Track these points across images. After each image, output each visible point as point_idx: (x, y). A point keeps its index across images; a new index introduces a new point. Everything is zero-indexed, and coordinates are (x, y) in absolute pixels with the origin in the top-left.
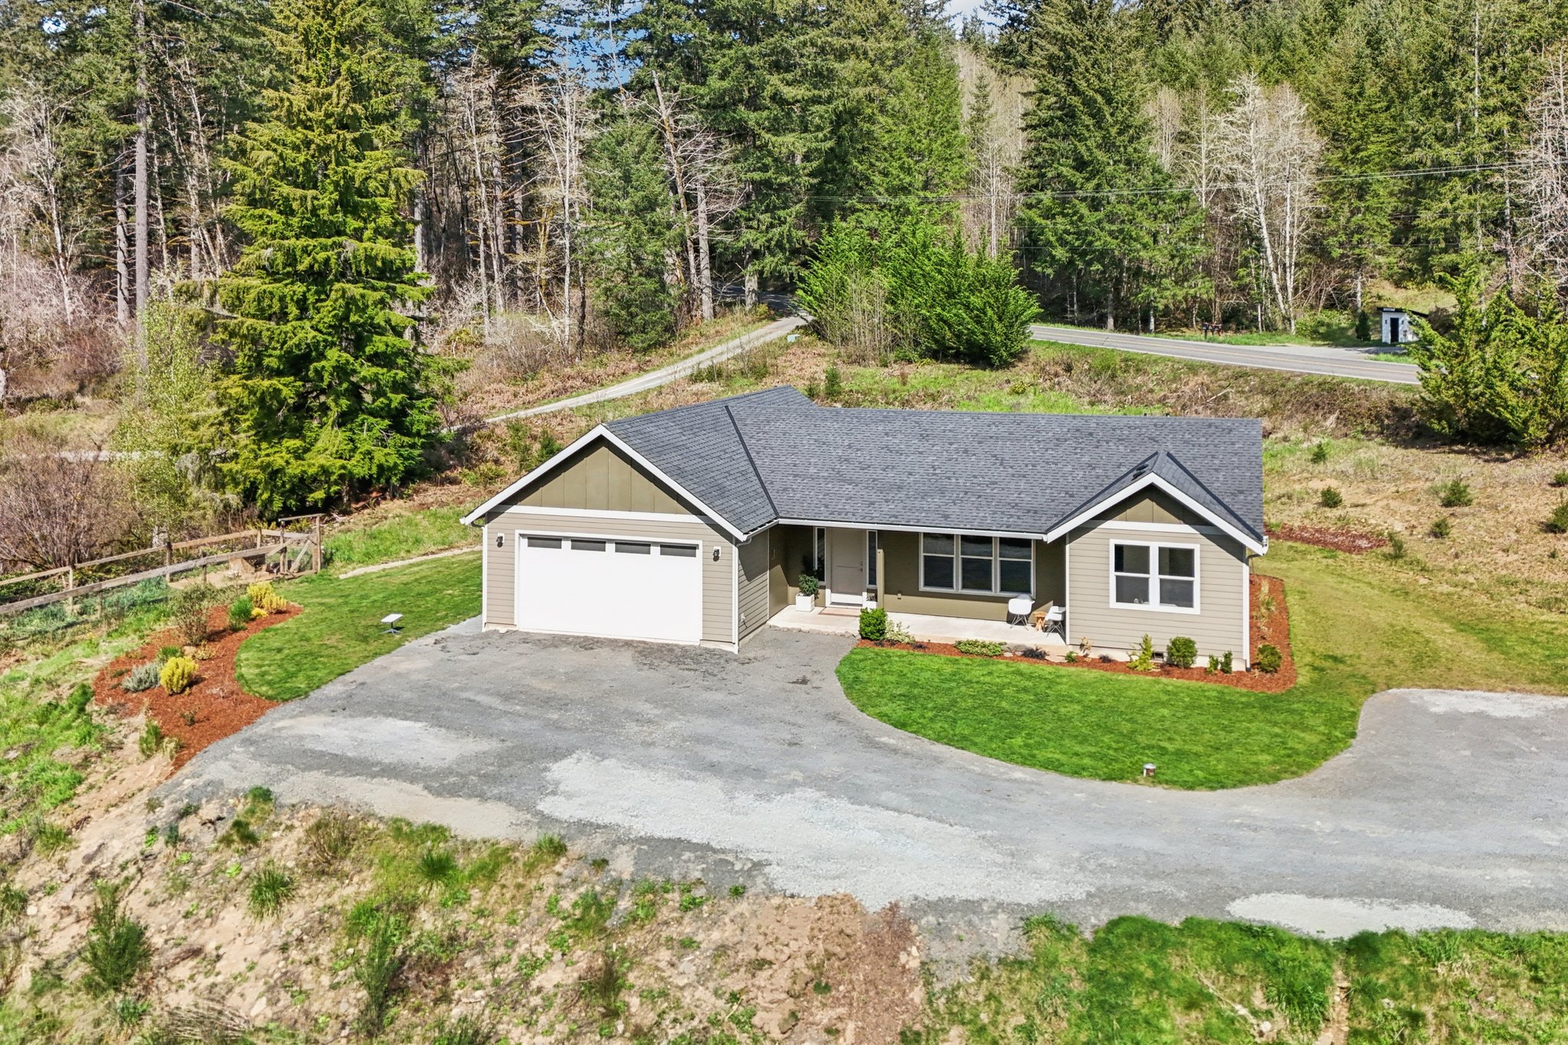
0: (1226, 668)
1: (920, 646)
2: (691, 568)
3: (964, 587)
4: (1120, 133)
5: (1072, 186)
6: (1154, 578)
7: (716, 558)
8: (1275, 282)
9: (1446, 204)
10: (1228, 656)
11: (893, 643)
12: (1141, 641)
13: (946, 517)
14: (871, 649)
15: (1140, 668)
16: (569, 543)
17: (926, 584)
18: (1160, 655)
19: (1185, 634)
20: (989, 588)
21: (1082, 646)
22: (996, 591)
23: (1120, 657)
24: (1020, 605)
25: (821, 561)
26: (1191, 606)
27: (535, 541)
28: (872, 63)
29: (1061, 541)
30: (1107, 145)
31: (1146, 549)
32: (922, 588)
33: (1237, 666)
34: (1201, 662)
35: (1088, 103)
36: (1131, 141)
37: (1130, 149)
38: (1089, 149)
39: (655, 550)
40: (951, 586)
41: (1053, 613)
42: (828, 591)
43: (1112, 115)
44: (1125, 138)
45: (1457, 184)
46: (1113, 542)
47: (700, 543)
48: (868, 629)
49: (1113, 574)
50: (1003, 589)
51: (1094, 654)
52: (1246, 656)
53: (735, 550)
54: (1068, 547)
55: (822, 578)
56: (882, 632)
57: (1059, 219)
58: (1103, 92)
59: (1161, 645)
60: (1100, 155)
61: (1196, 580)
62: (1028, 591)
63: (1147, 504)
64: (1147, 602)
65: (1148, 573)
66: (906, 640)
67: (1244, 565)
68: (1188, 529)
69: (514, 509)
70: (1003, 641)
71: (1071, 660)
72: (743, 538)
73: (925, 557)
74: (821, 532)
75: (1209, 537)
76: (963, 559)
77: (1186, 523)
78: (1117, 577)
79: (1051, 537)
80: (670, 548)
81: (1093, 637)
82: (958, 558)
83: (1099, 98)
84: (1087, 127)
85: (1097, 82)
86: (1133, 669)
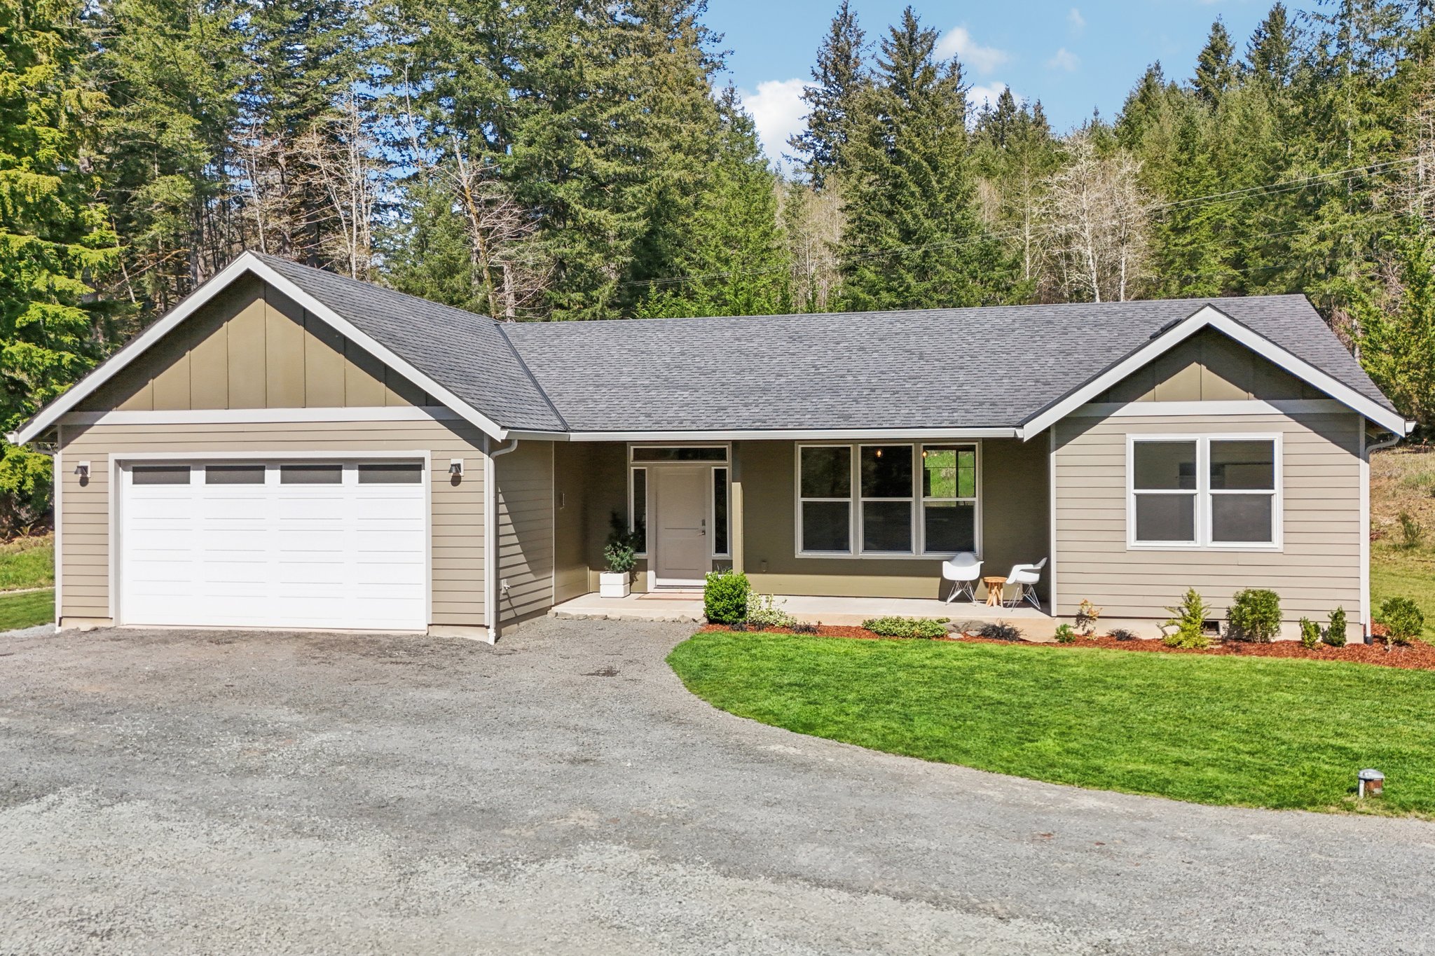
0: (1335, 637)
1: (807, 629)
2: (410, 500)
3: (866, 548)
4: (948, 200)
5: (897, 258)
6: (1203, 494)
7: (456, 480)
10: (1338, 617)
11: (759, 626)
12: (1180, 602)
13: (847, 417)
14: (724, 635)
15: (1187, 644)
16: (203, 473)
17: (807, 547)
18: (1212, 625)
19: (1259, 583)
20: (907, 547)
21: (1080, 617)
22: (918, 551)
23: (1146, 631)
24: (962, 569)
25: (640, 525)
26: (1268, 538)
27: (147, 472)
29: (1042, 443)
30: (933, 213)
31: (1188, 447)
32: (800, 553)
33: (1353, 636)
34: (1289, 632)
35: (915, 170)
37: (958, 216)
38: (915, 217)
39: (350, 476)
40: (847, 549)
41: (1022, 574)
42: (651, 573)
43: (939, 182)
44: (953, 205)
46: (1131, 439)
47: (426, 454)
48: (718, 605)
49: (1131, 492)
50: (929, 548)
51: (1101, 630)
52: (1366, 618)
53: (488, 463)
54: (1053, 455)
55: (641, 548)
56: (741, 610)
58: (930, 159)
59: (1218, 605)
60: (927, 223)
61: (1277, 493)
62: (970, 548)
64: (1190, 536)
65: (1194, 488)
66: (783, 621)
67: (1362, 462)
68: (1262, 406)
69: (112, 417)
70: (943, 616)
71: (1065, 639)
72: (500, 435)
73: (805, 504)
74: (640, 475)
75: (1299, 418)
76: (865, 504)
77: (1258, 397)
78: (1138, 496)
79: (1028, 432)
80: (373, 470)
81: (1098, 601)
82: (856, 503)
83: (925, 164)
84: (912, 194)
85: (922, 148)
86: (1174, 646)
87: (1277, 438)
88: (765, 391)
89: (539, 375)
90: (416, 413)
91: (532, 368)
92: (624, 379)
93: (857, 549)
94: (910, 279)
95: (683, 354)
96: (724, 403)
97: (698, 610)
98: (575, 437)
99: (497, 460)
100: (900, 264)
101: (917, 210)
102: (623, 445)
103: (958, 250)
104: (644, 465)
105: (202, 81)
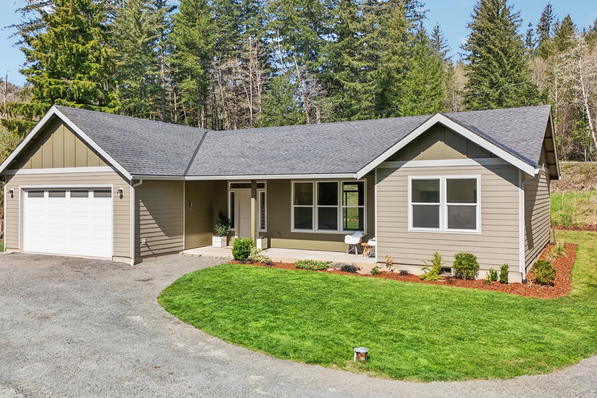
0: (504, 279)
1: (269, 264)
2: (108, 205)
3: (320, 228)
4: (512, 68)
5: (488, 96)
6: (443, 205)
7: (121, 196)
8: (594, 136)
10: (505, 269)
11: (252, 262)
12: (433, 258)
15: (429, 279)
16: (48, 193)
17: (296, 227)
18: (448, 270)
19: (466, 250)
20: (335, 228)
21: (388, 263)
22: (340, 231)
23: (417, 272)
24: (353, 239)
25: (233, 215)
26: (475, 228)
27: (33, 193)
30: (505, 74)
31: (437, 182)
32: (293, 230)
33: (513, 278)
34: (482, 275)
35: (496, 55)
36: (517, 71)
37: (516, 75)
38: (496, 77)
40: (311, 228)
43: (507, 60)
44: (514, 71)
46: (410, 178)
47: (112, 186)
48: (236, 252)
49: (410, 204)
50: (344, 229)
51: (397, 270)
52: (522, 268)
53: (132, 190)
54: (376, 186)
55: (233, 227)
56: (247, 255)
58: (503, 50)
59: (449, 260)
60: (502, 80)
61: (478, 205)
62: (362, 229)
64: (437, 226)
65: (439, 202)
67: (520, 189)
68: (471, 162)
71: (375, 273)
72: (130, 177)
73: (295, 208)
74: (233, 194)
75: (489, 167)
76: (319, 208)
77: (469, 157)
78: (414, 206)
79: (359, 175)
80: (99, 192)
81: (395, 257)
82: (315, 207)
83: (500, 52)
84: (495, 67)
85: (499, 45)
86: (422, 279)
87: (478, 178)
88: (274, 158)
90: (109, 169)
91: (201, 149)
93: (315, 230)
94: (493, 105)
96: (253, 163)
98: (187, 178)
99: (136, 188)
101: (497, 74)
102: (226, 182)
104: (234, 190)
105: (200, 42)
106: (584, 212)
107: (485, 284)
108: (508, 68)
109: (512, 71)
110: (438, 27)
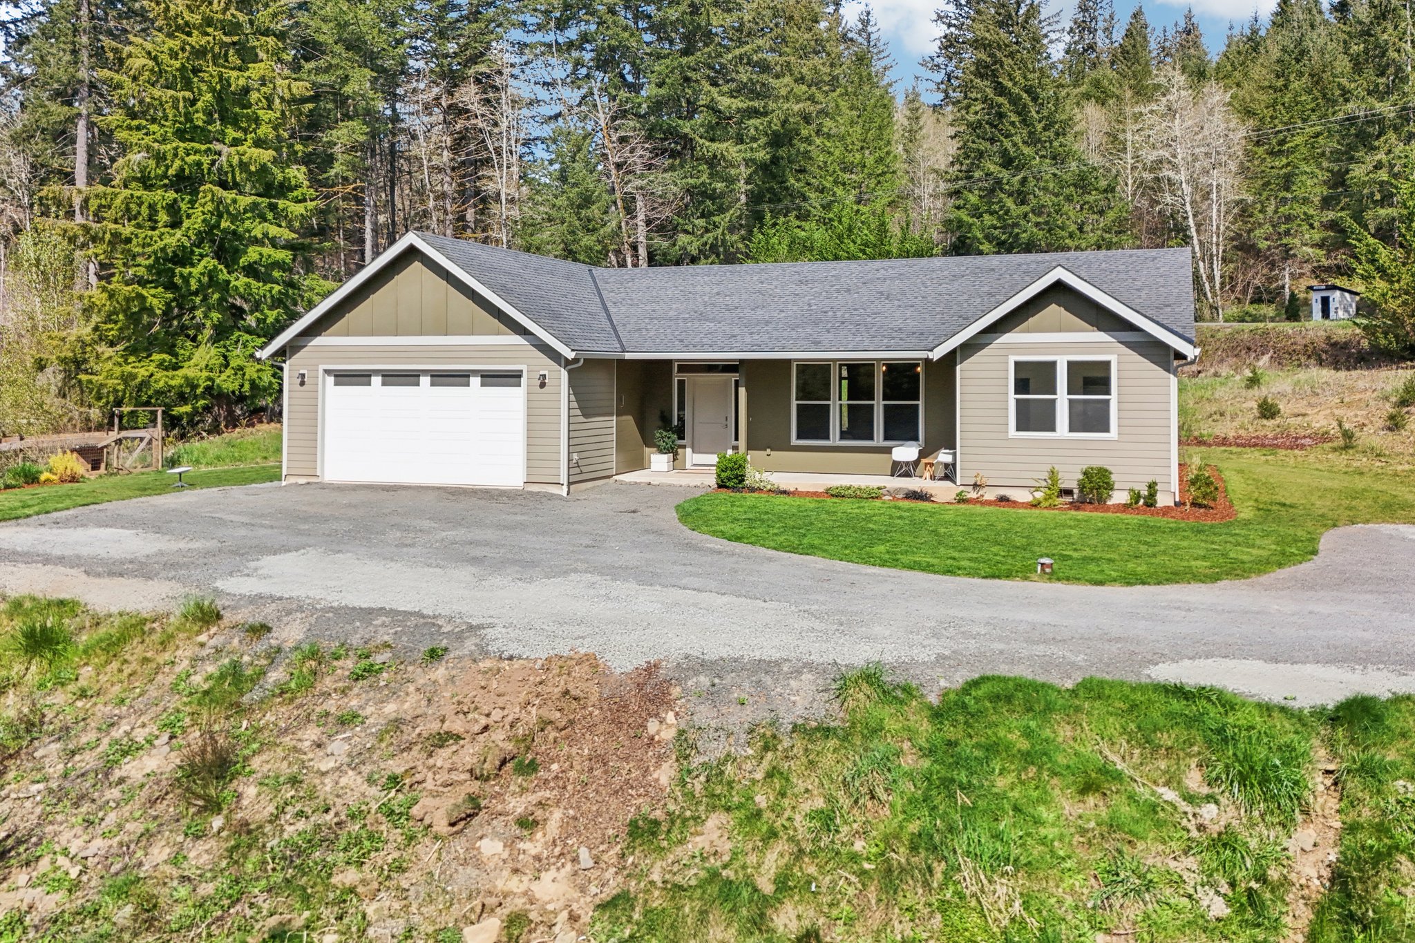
0: (1150, 501)
1: (784, 492)
2: (513, 398)
3: (842, 437)
4: (1045, 129)
5: (999, 182)
6: (1062, 399)
7: (543, 385)
8: (1202, 271)
9: (1381, 156)
10: (1152, 486)
11: (752, 490)
12: (1046, 475)
13: (816, 343)
14: (724, 494)
15: (1045, 504)
16: (380, 378)
17: (799, 437)
18: (1068, 492)
19: (1097, 463)
20: (870, 437)
21: (975, 486)
22: (879, 440)
23: (1022, 496)
24: (906, 452)
25: (681, 420)
26: (1107, 430)
27: (344, 377)
28: (809, 86)
29: (951, 360)
30: (1033, 140)
31: (1052, 365)
32: (794, 441)
33: (1163, 500)
34: (1119, 497)
35: (1014, 101)
36: (1057, 134)
37: (1056, 144)
38: (1015, 145)
39: (475, 381)
40: (827, 438)
41: (944, 457)
42: (689, 450)
43: (1038, 112)
44: (1051, 133)
45: (1392, 136)
46: (1012, 359)
47: (524, 368)
48: (724, 475)
49: (1012, 397)
50: (886, 438)
51: (990, 495)
52: (1175, 486)
53: (564, 374)
54: (958, 368)
55: (682, 437)
56: (741, 479)
57: (987, 217)
58: (1029, 90)
59: (1071, 478)
60: (1027, 150)
61: (1113, 398)
62: (916, 438)
63: (1054, 311)
64: (1053, 429)
65: (1055, 393)
66: (769, 487)
67: (1172, 376)
68: (1101, 336)
69: (318, 341)
70: (882, 485)
71: (961, 500)
72: (571, 355)
73: (798, 405)
74: (681, 384)
75: (1128, 345)
76: (841, 405)
77: (1100, 330)
78: (1018, 401)
79: (936, 355)
80: (492, 378)
81: (987, 476)
82: (835, 405)
83: (1025, 95)
84: (1013, 124)
85: (1022, 81)
86: (1035, 505)
87: (1113, 359)
88: (767, 323)
89: (612, 310)
90: (518, 340)
91: (609, 304)
92: (672, 313)
93: (835, 439)
94: (1009, 203)
95: (718, 294)
96: (737, 331)
97: (712, 481)
98: (628, 356)
99: (570, 372)
100: (1001, 190)
101: (1017, 139)
102: (669, 362)
103: (1055, 175)
104: (685, 376)
105: (377, 41)
106: (1211, 416)
107: (1125, 508)
108: (1039, 127)
109: (1047, 133)
110: (868, 13)
